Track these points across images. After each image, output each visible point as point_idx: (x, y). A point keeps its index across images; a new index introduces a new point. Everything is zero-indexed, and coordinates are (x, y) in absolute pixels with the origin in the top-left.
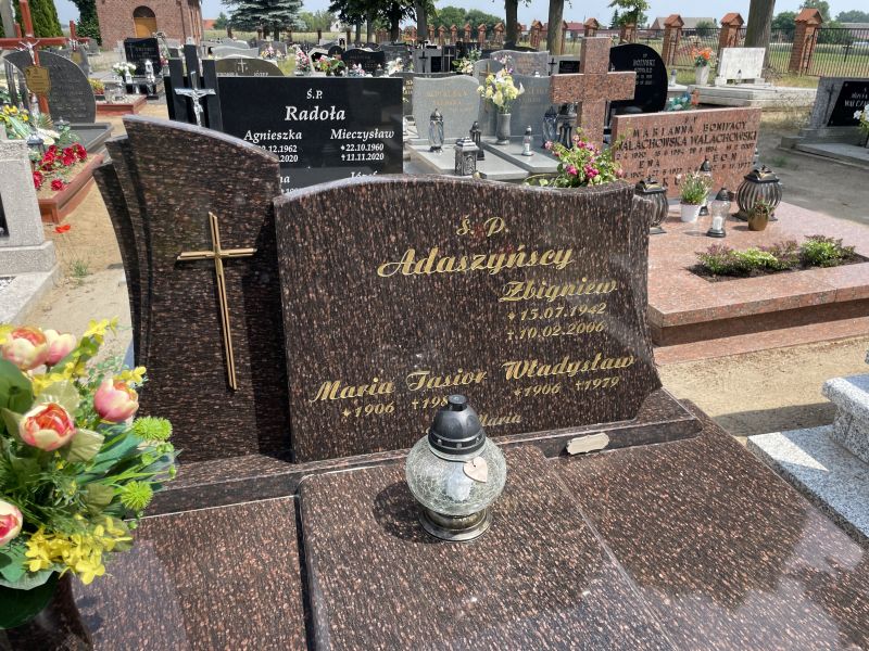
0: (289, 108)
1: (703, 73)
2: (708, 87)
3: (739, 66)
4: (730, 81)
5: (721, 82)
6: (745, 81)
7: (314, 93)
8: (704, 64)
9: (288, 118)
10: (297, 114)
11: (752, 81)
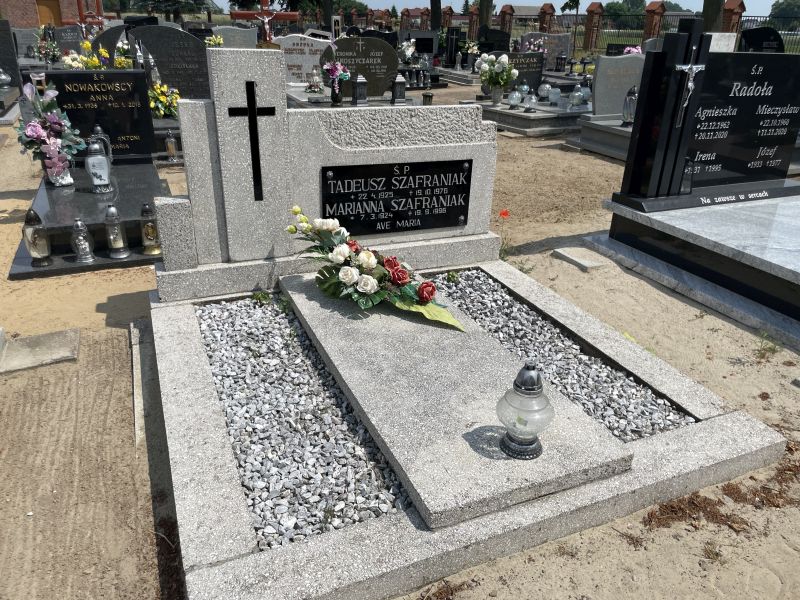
0: (735, 84)
7: (757, 70)
9: (732, 95)
10: (739, 91)
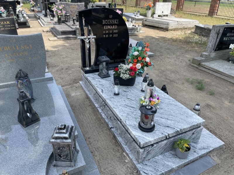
1: (149, 13)
2: (151, 18)
3: (162, 10)
4: (159, 16)
5: (156, 16)
6: (164, 16)
8: (150, 9)
11: (167, 16)
